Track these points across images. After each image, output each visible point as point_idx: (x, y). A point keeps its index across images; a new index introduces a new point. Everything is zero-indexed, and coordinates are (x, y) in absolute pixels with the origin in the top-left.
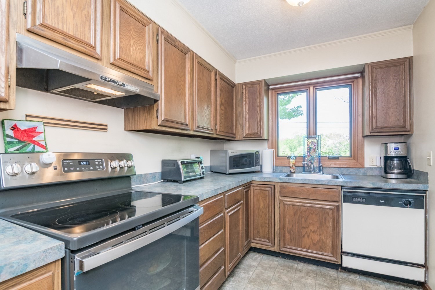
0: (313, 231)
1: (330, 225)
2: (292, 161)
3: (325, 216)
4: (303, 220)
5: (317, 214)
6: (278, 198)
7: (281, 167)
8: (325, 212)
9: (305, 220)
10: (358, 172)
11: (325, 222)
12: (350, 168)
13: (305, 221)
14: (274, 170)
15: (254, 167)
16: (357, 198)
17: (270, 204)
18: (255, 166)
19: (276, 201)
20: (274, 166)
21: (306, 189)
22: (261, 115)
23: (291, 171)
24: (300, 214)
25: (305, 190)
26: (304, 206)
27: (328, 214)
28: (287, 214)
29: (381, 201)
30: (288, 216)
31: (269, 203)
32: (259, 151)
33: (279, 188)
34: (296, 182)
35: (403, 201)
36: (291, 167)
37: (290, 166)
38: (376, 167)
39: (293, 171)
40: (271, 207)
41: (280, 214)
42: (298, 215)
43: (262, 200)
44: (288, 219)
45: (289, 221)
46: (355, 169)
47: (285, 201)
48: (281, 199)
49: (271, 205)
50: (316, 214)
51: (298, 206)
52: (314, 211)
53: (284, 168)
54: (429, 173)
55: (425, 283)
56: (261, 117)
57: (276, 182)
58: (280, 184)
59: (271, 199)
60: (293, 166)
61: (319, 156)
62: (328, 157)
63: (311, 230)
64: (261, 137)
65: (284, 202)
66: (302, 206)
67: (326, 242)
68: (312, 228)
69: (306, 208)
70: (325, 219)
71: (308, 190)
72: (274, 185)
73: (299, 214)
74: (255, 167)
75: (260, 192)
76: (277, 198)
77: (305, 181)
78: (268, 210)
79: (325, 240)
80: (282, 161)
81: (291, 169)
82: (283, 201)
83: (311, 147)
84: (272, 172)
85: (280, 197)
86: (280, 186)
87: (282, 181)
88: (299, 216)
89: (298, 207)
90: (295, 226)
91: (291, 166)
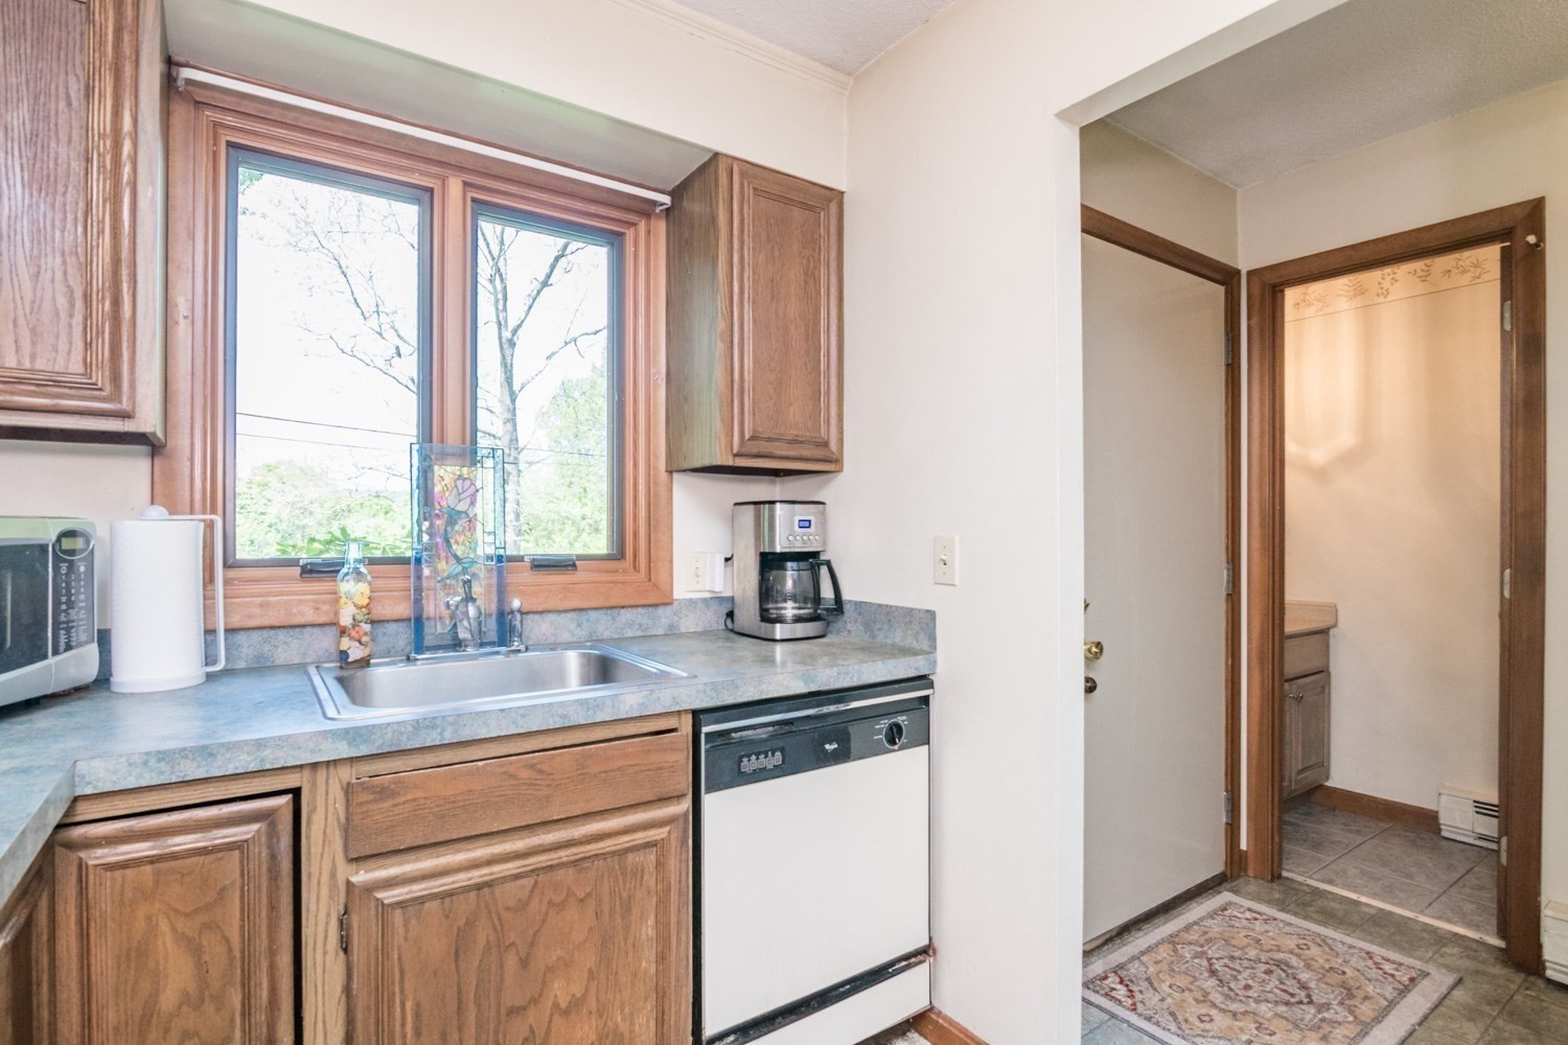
0: (563, 1006)
1: (650, 933)
2: (353, 591)
3: (625, 895)
4: (511, 962)
5: (589, 895)
6: (333, 875)
7: (255, 636)
8: (624, 874)
9: (521, 960)
10: (650, 623)
11: (627, 929)
12: (623, 607)
13: (524, 963)
14: (209, 659)
15: (45, 657)
16: (754, 757)
17: (262, 942)
18: (56, 652)
19: (313, 907)
20: (210, 632)
21: (532, 767)
22: (126, 243)
23: (344, 655)
24: (492, 938)
25: (525, 774)
26: (517, 877)
27: (638, 872)
28: (402, 972)
29: (827, 747)
30: (409, 985)
31: (247, 940)
32: (92, 524)
33: (341, 807)
34: (467, 734)
35: (882, 728)
36: (343, 632)
37: (334, 624)
38: (708, 595)
39: (356, 653)
40: (272, 967)
41: (347, 989)
42: (481, 942)
43: (179, 937)
44: (409, 1005)
45: (417, 1015)
46: (640, 609)
47: (390, 883)
48: (354, 879)
49: (272, 953)
50: (582, 900)
51: (479, 887)
52: (569, 889)
53: (281, 635)
54: (937, 614)
55: (932, 1009)
56: (125, 254)
57: (315, 766)
58: (346, 774)
59: (273, 907)
60: (356, 623)
61: (500, 559)
62: (526, 559)
63: (558, 1005)
64: (125, 416)
65: (379, 895)
66: (504, 879)
67: (632, 1031)
68: (561, 990)
69: (528, 882)
70: (627, 910)
71: (541, 772)
72: (296, 793)
73: (483, 934)
74: (51, 660)
75: (157, 874)
76: (325, 878)
77: (523, 716)
78: (237, 1001)
79: (624, 1027)
80: (269, 594)
81: (345, 643)
82: (369, 889)
83: (458, 508)
84: (204, 679)
85: (345, 871)
86: (348, 789)
87: (364, 750)
88: (488, 949)
89: (478, 896)
90: (460, 1029)
91: (346, 620)
